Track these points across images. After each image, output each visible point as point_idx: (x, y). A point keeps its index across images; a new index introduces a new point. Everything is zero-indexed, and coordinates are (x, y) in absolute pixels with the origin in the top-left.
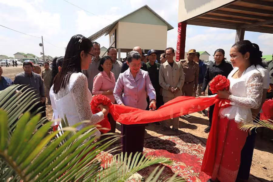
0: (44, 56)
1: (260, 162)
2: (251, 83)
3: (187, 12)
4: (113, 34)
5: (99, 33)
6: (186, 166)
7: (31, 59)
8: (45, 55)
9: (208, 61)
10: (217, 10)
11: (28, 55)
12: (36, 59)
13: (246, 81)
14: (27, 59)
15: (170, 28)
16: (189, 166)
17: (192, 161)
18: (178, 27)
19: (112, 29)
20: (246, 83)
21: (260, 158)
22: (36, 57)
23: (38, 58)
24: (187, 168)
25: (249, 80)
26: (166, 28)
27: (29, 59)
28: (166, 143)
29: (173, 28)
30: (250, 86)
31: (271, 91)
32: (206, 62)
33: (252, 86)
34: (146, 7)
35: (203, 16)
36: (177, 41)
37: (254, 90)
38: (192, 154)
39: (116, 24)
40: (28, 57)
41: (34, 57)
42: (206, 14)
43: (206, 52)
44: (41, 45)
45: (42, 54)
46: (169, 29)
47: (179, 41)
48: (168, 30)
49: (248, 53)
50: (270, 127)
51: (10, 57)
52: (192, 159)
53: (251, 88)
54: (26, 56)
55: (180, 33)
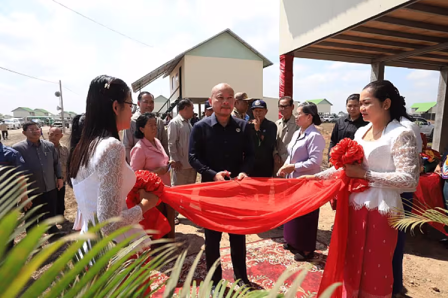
0: (63, 113)
1: (428, 279)
2: (400, 148)
3: (293, 37)
4: (177, 75)
5: (154, 74)
6: (304, 292)
7: (40, 118)
8: (64, 110)
9: (330, 115)
10: (339, 35)
11: (35, 112)
12: (50, 118)
13: (390, 145)
14: (35, 118)
15: (267, 64)
16: (309, 292)
17: (315, 282)
18: (281, 61)
19: (175, 67)
20: (392, 147)
21: (426, 271)
22: (50, 115)
23: (52, 115)
24: (307, 295)
25: (397, 142)
26: (261, 63)
27: (37, 118)
28: (268, 253)
29: (271, 64)
30: (400, 153)
31: (434, 159)
32: (326, 116)
33: (403, 152)
34: (228, 32)
35: (318, 44)
36: (280, 84)
37: (407, 159)
38: (314, 269)
39: (180, 59)
40: (35, 114)
41: (47, 113)
42: (322, 41)
43: (325, 100)
44: (58, 94)
45: (59, 109)
46: (265, 65)
47: (282, 84)
48: (264, 67)
49: (388, 101)
50: (444, 221)
51: (6, 116)
52: (313, 279)
53: (402, 156)
54: (32, 113)
55: (283, 71)
